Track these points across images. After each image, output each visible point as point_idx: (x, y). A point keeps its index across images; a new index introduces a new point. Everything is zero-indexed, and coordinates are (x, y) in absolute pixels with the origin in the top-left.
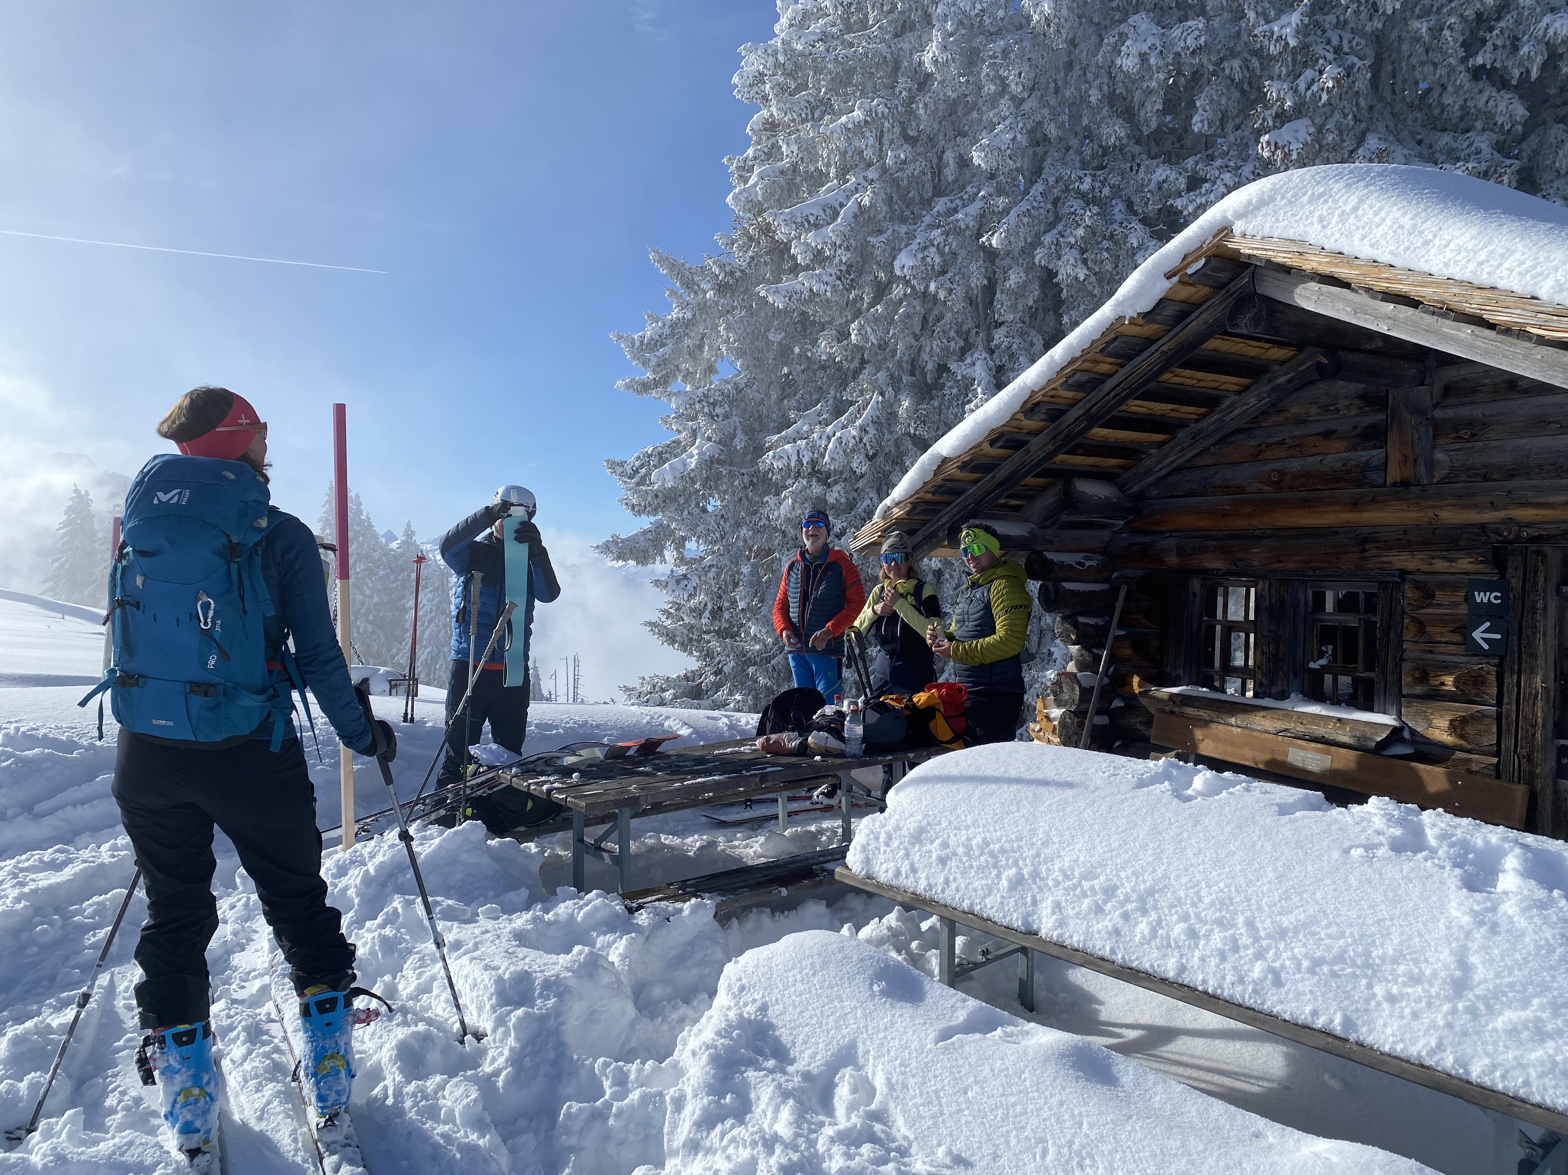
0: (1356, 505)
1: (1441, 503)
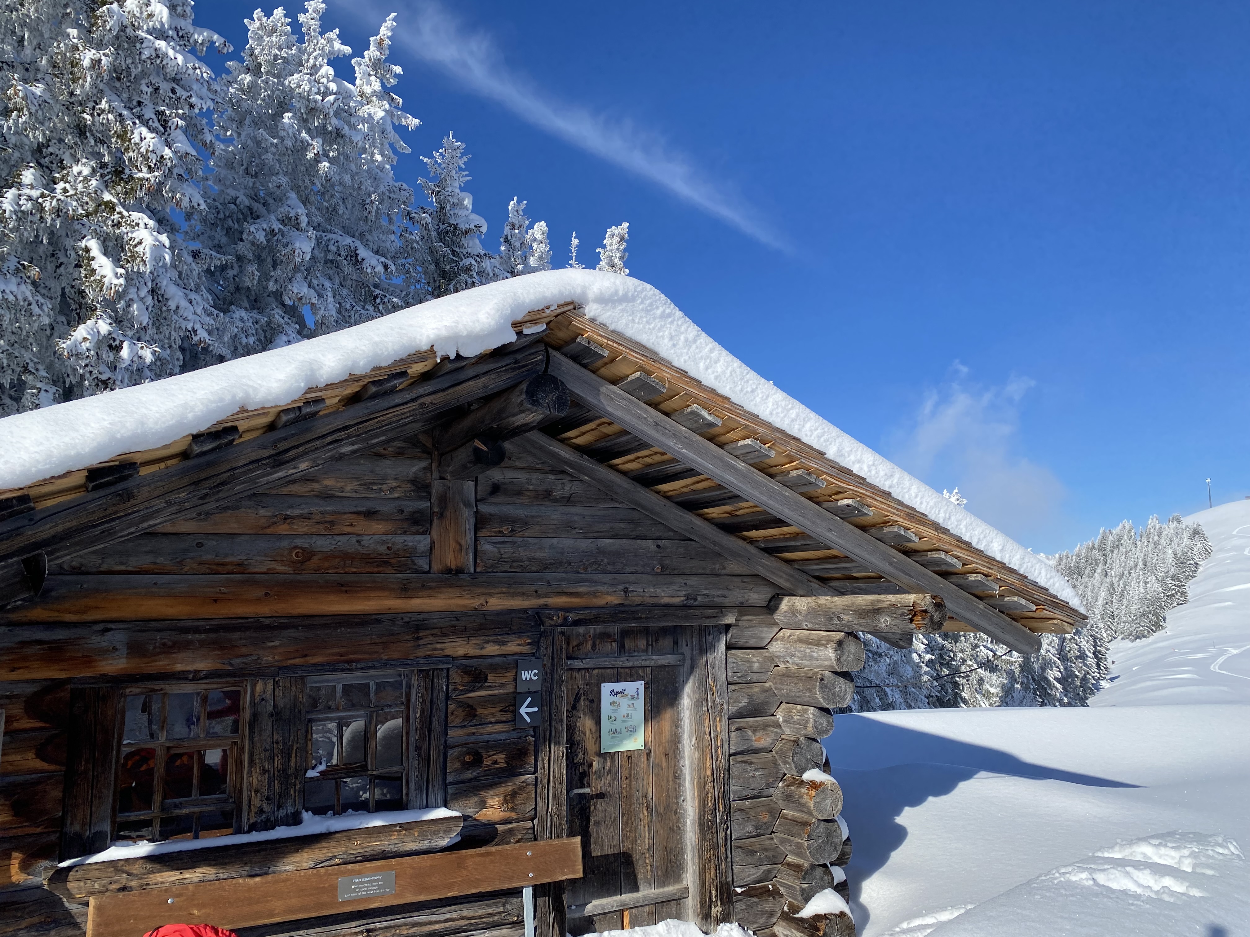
0: (405, 590)
1: (492, 591)
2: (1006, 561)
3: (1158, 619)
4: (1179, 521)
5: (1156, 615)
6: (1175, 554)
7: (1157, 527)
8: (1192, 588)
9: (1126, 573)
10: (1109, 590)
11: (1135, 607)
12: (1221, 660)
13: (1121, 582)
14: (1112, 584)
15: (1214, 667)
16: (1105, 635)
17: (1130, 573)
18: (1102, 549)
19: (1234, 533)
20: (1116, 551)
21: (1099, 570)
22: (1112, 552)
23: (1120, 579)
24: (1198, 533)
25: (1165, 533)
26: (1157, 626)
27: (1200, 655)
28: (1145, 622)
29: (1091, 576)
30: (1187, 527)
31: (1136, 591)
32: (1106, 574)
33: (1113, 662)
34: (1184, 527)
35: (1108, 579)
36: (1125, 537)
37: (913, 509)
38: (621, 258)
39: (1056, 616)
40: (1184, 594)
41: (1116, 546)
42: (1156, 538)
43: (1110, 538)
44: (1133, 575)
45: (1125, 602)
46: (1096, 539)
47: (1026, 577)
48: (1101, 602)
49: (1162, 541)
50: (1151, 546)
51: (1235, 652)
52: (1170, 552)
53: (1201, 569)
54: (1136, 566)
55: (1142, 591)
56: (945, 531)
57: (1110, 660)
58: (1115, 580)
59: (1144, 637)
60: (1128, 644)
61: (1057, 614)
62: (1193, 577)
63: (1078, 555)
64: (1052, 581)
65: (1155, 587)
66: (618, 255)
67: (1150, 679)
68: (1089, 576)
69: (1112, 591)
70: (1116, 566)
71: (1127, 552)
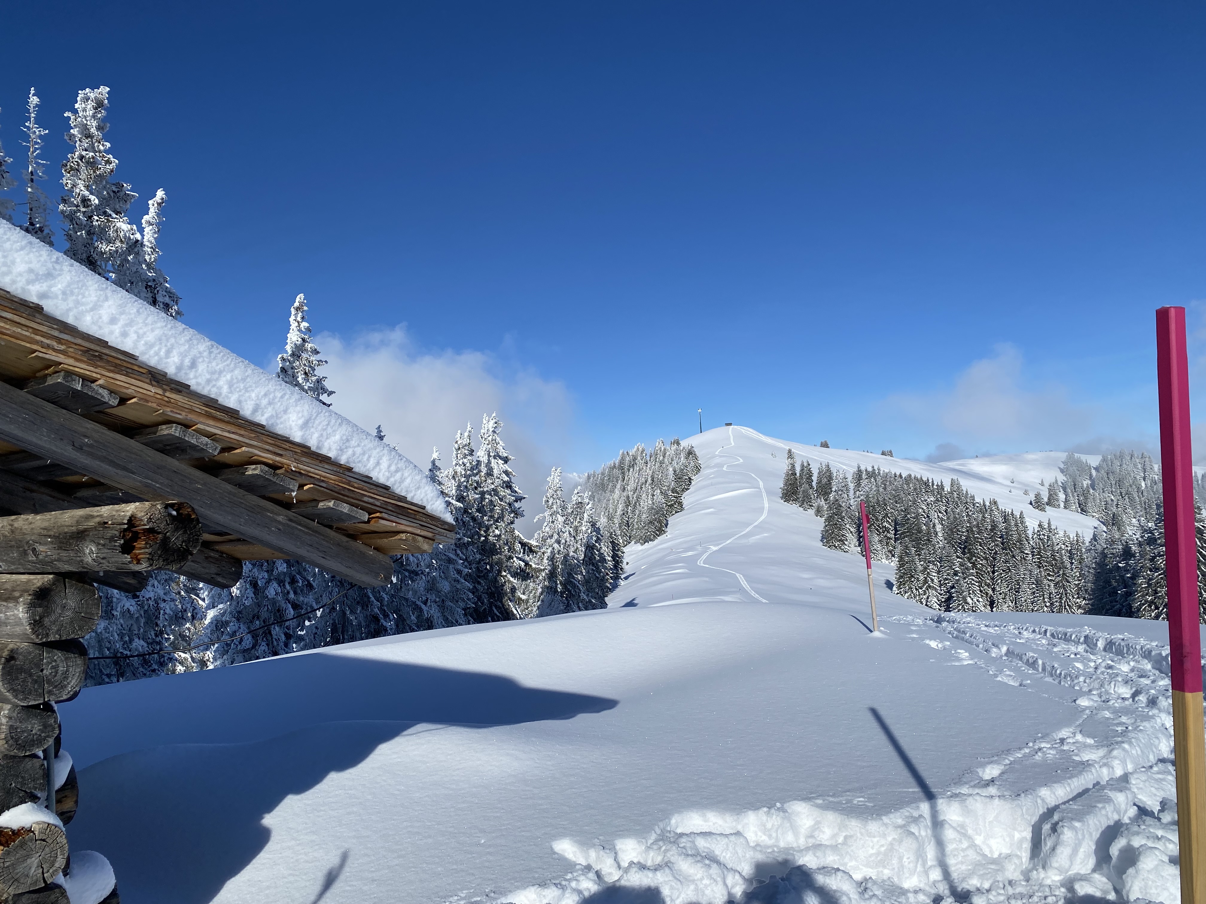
2: (313, 443)
3: (661, 525)
4: (678, 444)
5: (660, 522)
6: (675, 471)
7: (663, 449)
8: (687, 499)
9: (639, 488)
10: (625, 503)
11: (644, 516)
12: (705, 556)
13: (635, 496)
14: (628, 497)
15: (700, 563)
16: (621, 541)
17: (641, 488)
18: (621, 468)
19: (717, 453)
20: (631, 470)
21: (618, 486)
22: (629, 470)
23: (634, 493)
24: (691, 453)
25: (668, 453)
26: (660, 531)
27: (690, 553)
28: (652, 528)
29: (612, 491)
30: (684, 448)
31: (646, 503)
32: (624, 489)
33: (627, 563)
34: (682, 448)
35: (625, 494)
36: (639, 458)
37: (104, 343)
38: (99, 128)
39: (402, 528)
40: (681, 504)
41: (632, 466)
42: (661, 458)
43: (628, 459)
44: (643, 489)
45: (637, 512)
46: (616, 460)
47: (350, 469)
48: (619, 512)
49: (666, 460)
50: (658, 464)
51: (714, 548)
52: (671, 469)
53: (693, 483)
54: (646, 482)
55: (650, 502)
56: (181, 388)
57: (625, 561)
58: (631, 493)
59: (651, 540)
60: (639, 547)
61: (404, 525)
62: (687, 489)
63: (603, 474)
64: (398, 476)
65: (659, 498)
66: (95, 124)
67: (652, 576)
68: (611, 491)
69: (628, 503)
70: (632, 481)
71: (640, 470)
